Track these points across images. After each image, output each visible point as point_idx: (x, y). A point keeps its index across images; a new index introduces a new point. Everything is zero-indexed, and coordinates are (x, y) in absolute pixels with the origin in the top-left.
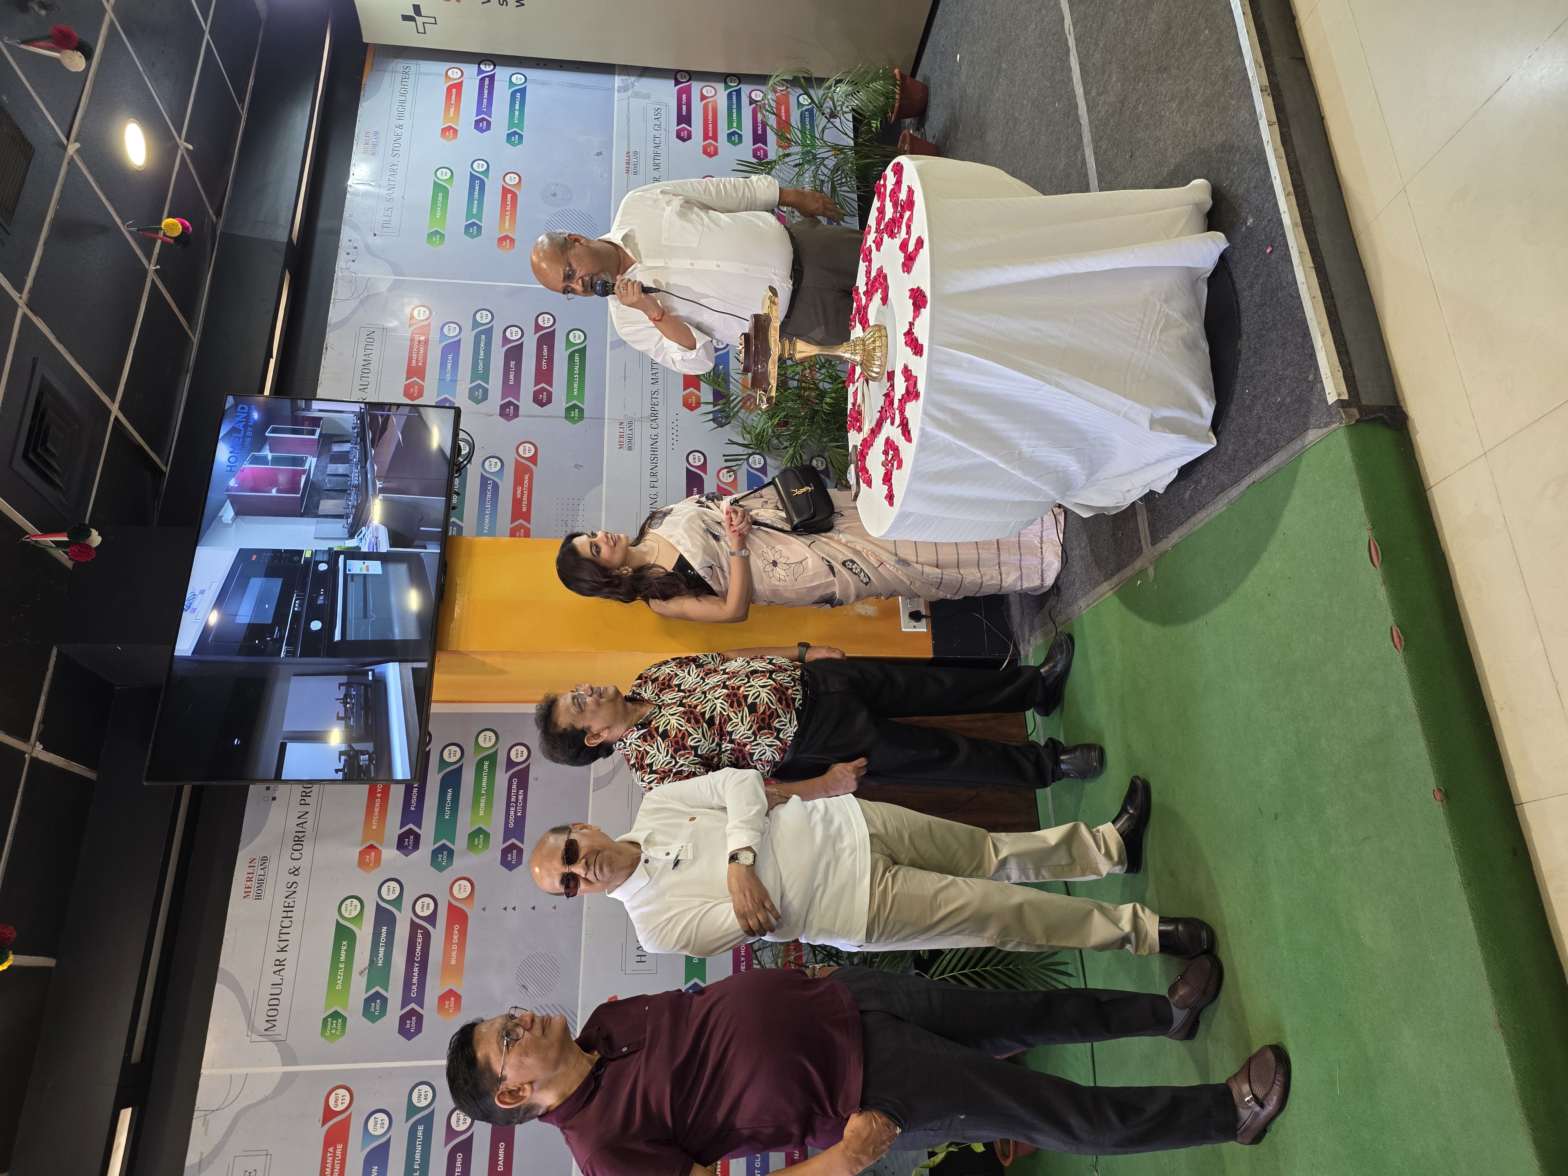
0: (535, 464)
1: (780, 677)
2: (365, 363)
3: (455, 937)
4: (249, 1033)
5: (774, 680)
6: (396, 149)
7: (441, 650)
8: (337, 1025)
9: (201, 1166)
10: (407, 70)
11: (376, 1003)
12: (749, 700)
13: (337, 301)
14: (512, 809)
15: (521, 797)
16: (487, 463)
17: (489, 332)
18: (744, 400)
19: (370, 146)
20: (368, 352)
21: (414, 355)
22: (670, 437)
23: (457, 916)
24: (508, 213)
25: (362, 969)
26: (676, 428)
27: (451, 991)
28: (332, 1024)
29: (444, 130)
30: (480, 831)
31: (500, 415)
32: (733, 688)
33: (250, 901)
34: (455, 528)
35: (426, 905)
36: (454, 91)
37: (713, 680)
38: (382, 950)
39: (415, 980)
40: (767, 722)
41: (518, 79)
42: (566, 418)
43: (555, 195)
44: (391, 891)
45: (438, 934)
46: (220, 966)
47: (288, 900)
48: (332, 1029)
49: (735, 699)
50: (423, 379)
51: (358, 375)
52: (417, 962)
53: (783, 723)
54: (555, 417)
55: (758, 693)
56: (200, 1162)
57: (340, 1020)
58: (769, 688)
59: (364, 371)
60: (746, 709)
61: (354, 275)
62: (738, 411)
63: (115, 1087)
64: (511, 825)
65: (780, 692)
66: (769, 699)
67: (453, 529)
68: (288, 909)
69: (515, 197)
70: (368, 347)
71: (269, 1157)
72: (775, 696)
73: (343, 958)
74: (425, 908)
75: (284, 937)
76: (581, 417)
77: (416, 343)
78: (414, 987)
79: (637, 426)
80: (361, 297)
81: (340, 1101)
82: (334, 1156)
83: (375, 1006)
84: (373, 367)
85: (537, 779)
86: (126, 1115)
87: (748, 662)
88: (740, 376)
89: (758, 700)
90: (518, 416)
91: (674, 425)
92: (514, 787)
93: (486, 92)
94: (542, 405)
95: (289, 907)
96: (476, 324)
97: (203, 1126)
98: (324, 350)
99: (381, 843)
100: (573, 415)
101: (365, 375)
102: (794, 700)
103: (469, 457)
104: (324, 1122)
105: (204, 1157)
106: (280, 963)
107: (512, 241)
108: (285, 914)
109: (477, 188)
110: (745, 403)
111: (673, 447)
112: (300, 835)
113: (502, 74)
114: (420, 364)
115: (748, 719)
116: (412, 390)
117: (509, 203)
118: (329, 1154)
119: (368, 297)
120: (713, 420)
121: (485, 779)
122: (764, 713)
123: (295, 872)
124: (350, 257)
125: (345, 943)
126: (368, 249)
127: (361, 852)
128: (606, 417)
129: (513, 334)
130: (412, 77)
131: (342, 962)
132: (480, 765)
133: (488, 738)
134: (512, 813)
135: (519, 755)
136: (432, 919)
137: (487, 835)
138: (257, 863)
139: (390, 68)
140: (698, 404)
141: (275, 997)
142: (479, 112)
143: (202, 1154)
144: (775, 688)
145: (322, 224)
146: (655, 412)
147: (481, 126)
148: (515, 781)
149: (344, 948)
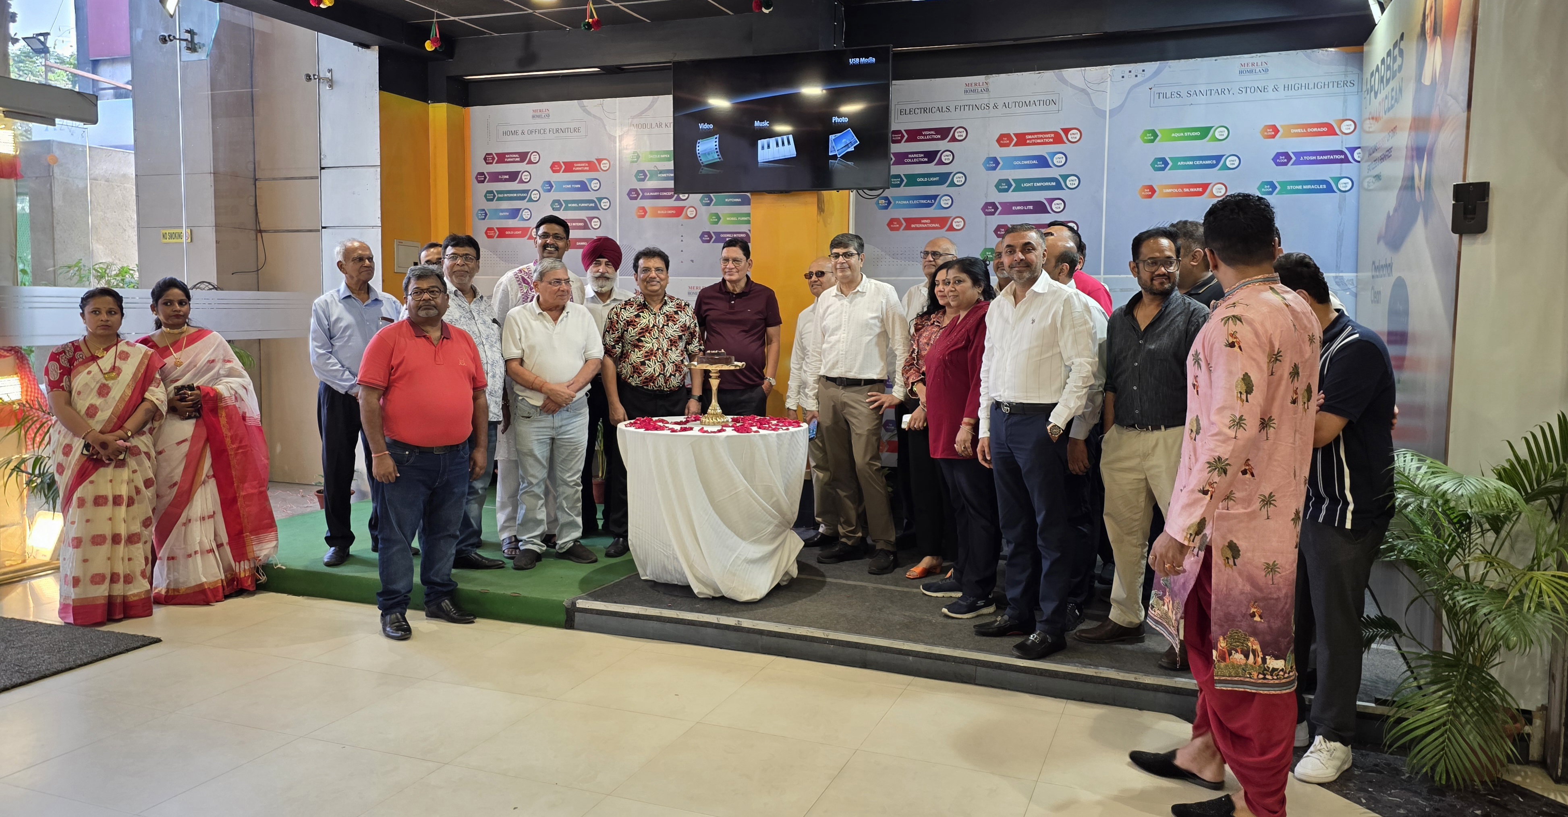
6: (1249, 90)
9: (583, 107)
10: (1349, 84)
11: (642, 176)
13: (1087, 72)
16: (948, 198)
21: (1036, 136)
24: (1180, 190)
27: (648, 212)
29: (1273, 127)
31: (986, 203)
36: (1325, 129)
39: (651, 194)
50: (1015, 145)
59: (1021, 103)
61: (1109, 80)
70: (1042, 102)
78: (648, 194)
80: (1088, 90)
81: (604, 166)
82: (585, 167)
84: (1025, 108)
90: (987, 215)
96: (1065, 177)
97: (598, 104)
101: (1017, 104)
107: (1151, 197)
109: (1207, 162)
114: (1028, 141)
117: (1192, 190)
118: (586, 164)
119: (1088, 94)
124: (1127, 74)
126: (1136, 86)
129: (1057, 206)
137: (717, 223)
139: (1350, 69)
142: (1300, 154)
147: (1281, 158)
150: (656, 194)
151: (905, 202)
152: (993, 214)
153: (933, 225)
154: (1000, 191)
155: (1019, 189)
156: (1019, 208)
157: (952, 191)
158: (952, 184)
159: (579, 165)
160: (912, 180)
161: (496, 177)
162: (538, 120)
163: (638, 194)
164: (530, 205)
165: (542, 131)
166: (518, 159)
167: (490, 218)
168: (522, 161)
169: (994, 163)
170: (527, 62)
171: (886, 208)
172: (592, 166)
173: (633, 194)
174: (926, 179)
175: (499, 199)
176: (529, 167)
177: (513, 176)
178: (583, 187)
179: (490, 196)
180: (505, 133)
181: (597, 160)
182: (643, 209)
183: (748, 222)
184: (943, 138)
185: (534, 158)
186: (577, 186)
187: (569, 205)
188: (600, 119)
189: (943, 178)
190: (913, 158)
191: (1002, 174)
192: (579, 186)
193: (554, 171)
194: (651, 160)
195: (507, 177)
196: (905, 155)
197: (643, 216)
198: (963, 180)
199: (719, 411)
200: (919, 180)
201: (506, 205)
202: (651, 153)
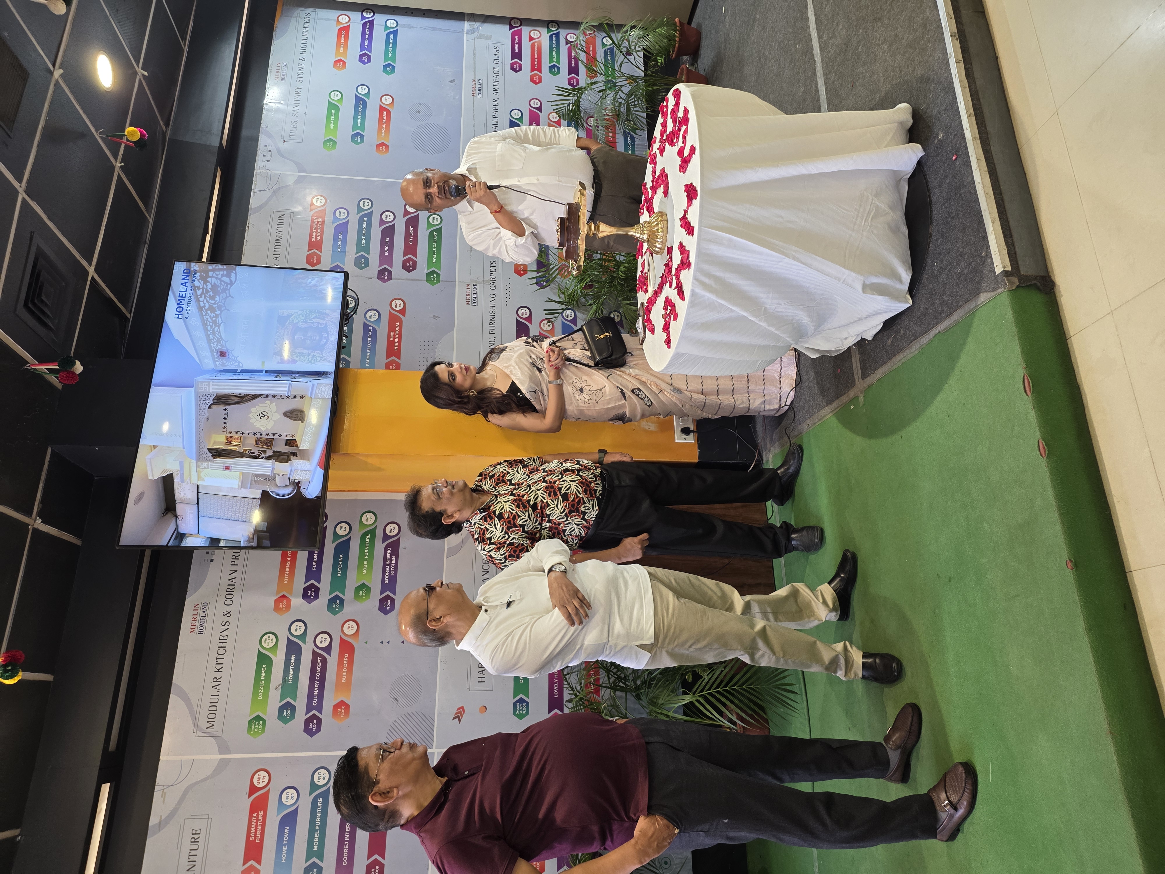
0: (404, 315)
1: (585, 474)
2: (277, 238)
3: (345, 663)
4: (195, 731)
5: (581, 476)
6: (299, 76)
7: (335, 452)
8: (259, 726)
9: (160, 825)
10: (308, 16)
11: (287, 710)
12: (562, 491)
13: (256, 191)
14: (387, 570)
15: (393, 562)
16: (368, 314)
17: (369, 216)
18: (560, 269)
19: (280, 75)
20: (280, 230)
21: (314, 233)
22: (505, 296)
23: (347, 647)
24: (384, 126)
25: (277, 685)
26: (509, 289)
27: (342, 701)
28: (255, 724)
29: (336, 62)
30: (363, 586)
31: (378, 278)
32: (550, 482)
33: (195, 635)
34: (344, 363)
35: (324, 639)
36: (343, 32)
37: (536, 476)
38: (291, 672)
39: (316, 694)
40: (575, 507)
41: (391, 24)
42: (427, 281)
43: (419, 112)
44: (298, 629)
45: (332, 661)
46: (174, 681)
47: (223, 635)
48: (255, 728)
49: (552, 490)
50: (320, 251)
51: (272, 246)
52: (317, 681)
53: (587, 508)
54: (419, 280)
55: (569, 486)
56: (160, 822)
57: (261, 722)
58: (577, 482)
59: (277, 244)
60: (560, 497)
61: (268, 171)
62: (555, 277)
63: (98, 768)
64: (386, 582)
65: (585, 485)
66: (577, 490)
67: (343, 363)
68: (223, 641)
69: (389, 113)
70: (280, 226)
71: (210, 820)
72: (582, 488)
73: (263, 677)
74: (323, 641)
75: (220, 661)
76: (438, 281)
77: (315, 223)
78: (315, 699)
79: (480, 287)
80: (274, 188)
81: (261, 780)
82: (257, 820)
83: (287, 712)
84: (283, 241)
85: (405, 549)
86: (106, 788)
87: (562, 464)
88: (557, 250)
89: (569, 491)
90: (391, 279)
91: (507, 287)
92: (389, 554)
93: (367, 33)
94: (409, 271)
95: (223, 639)
96: (360, 209)
97: (162, 797)
98: (247, 229)
99: (291, 594)
100: (432, 279)
101: (277, 247)
102: (596, 491)
103: (355, 309)
104: (250, 795)
105: (163, 818)
106: (217, 680)
107: (387, 147)
108: (220, 645)
109: (361, 106)
110: (561, 271)
111: (506, 303)
112: (231, 587)
113: (380, 19)
114: (318, 239)
115: (562, 505)
116: (312, 258)
117: (384, 118)
118: (253, 818)
119: (279, 188)
120: (537, 283)
121: (367, 548)
122: (573, 500)
123: (228, 614)
124: (266, 158)
125: (264, 666)
126: (279, 152)
127: (275, 600)
128: (457, 280)
129: (388, 217)
130: (312, 21)
131: (263, 680)
132: (363, 537)
133: (369, 518)
134: (387, 573)
135: (392, 530)
136: (328, 649)
137: (368, 589)
138: (199, 608)
139: (295, 14)
140: (526, 272)
141: (213, 704)
142: (362, 48)
143: (161, 816)
144: (582, 482)
145: (245, 133)
146: (493, 277)
147: (364, 59)
148: (389, 550)
149: (264, 670)
150: (316, 686)
151: (368, 357)
152: (390, 273)
153: (397, 328)
154: (367, 265)
155: (367, 249)
156: (386, 250)
159: (253, 831)
181: (249, 792)
182: (337, 707)
192: (287, 824)
197: (347, 706)
200: (344, 342)
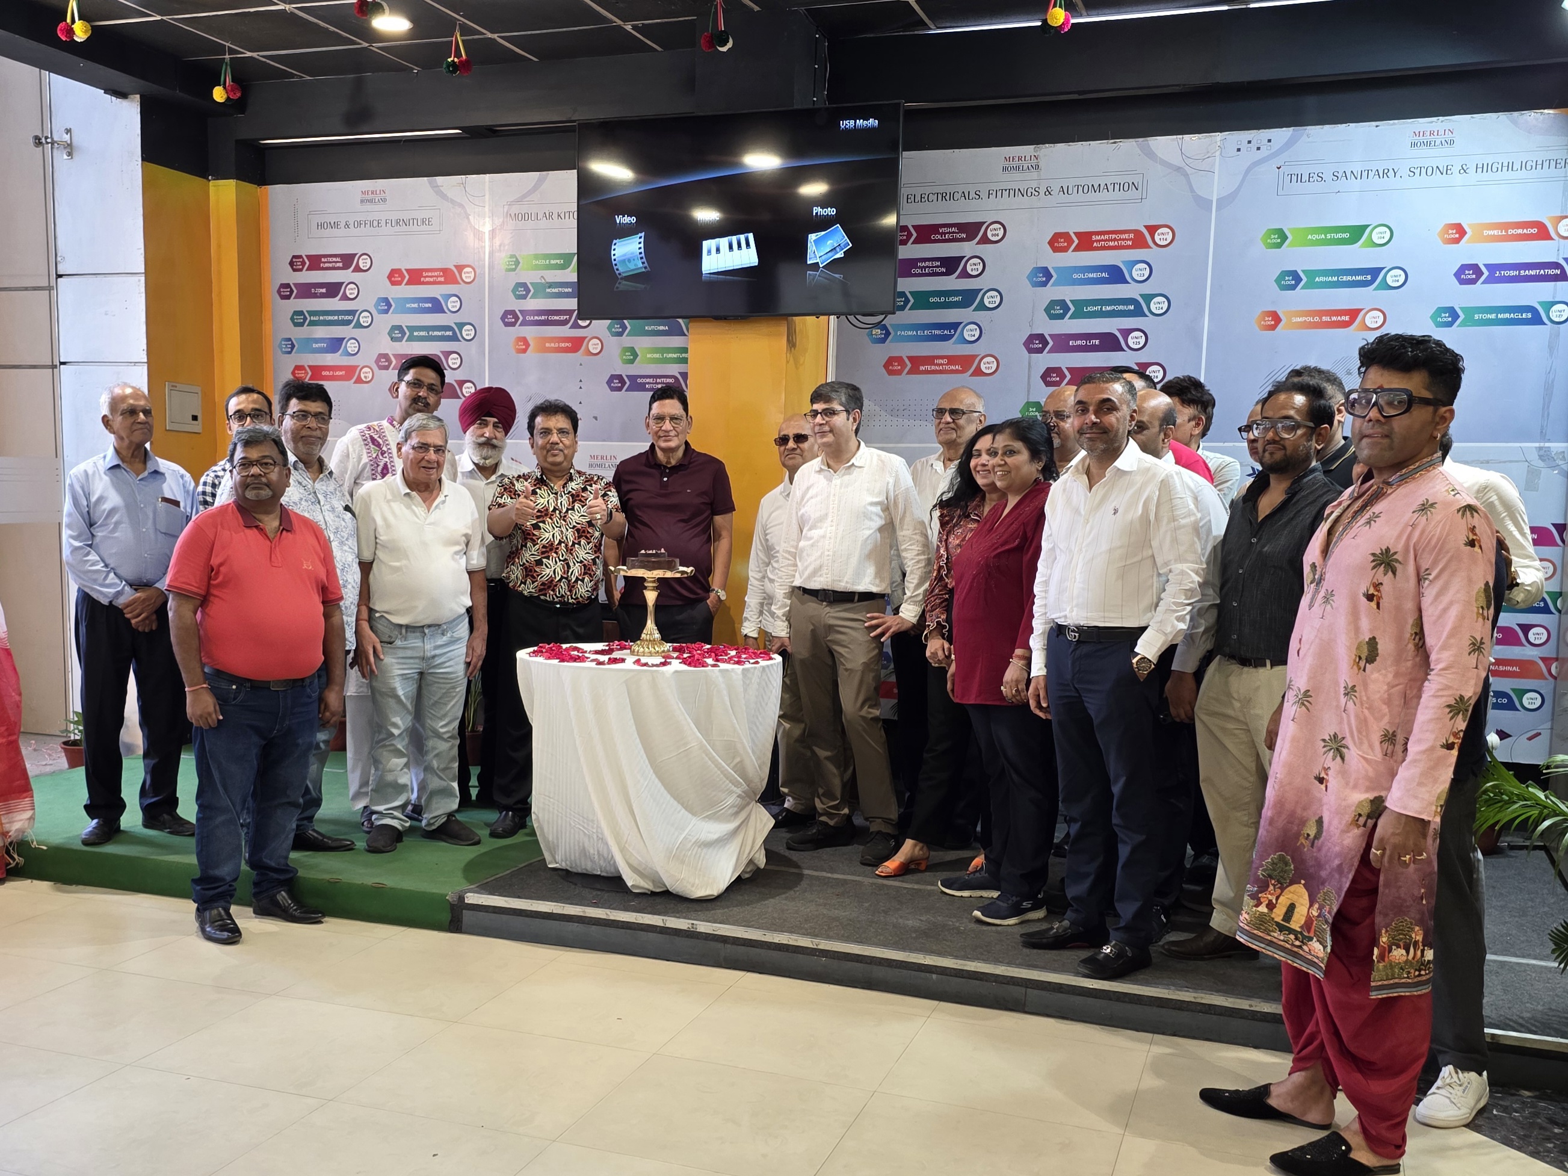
0: (972, 375)
2: (1096, 187)
11: (523, 291)
13: (1180, 142)
16: (974, 326)
17: (1138, 313)
21: (1106, 237)
23: (577, 345)
25: (544, 277)
27: (529, 345)
29: (1458, 227)
30: (636, 355)
31: (1031, 334)
36: (1534, 231)
50: (1075, 250)
53: (529, 586)
54: (1028, 391)
56: (439, 186)
57: (514, 267)
61: (1218, 154)
64: (637, 380)
78: (532, 318)
81: (467, 275)
82: (437, 277)
90: (1032, 352)
93: (1534, 273)
94: (1043, 377)
96: (1149, 298)
97: (458, 184)
98: (1112, 141)
107: (1274, 327)
109: (1359, 278)
114: (1096, 244)
118: (439, 273)
124: (1244, 146)
126: (1257, 164)
129: (1135, 340)
131: (551, 262)
137: (632, 362)
142: (1495, 268)
143: (443, 186)
147: (1467, 272)
150: (543, 318)
151: (910, 333)
152: (1040, 351)
153: (953, 367)
154: (1053, 317)
155: (1079, 314)
156: (1079, 342)
157: (981, 316)
158: (982, 307)
159: (430, 274)
160: (923, 300)
161: (307, 291)
162: (368, 207)
163: (517, 318)
164: (358, 333)
165: (376, 223)
166: (340, 265)
167: (297, 352)
168: (346, 267)
169: (1043, 276)
170: (357, 119)
171: (883, 341)
172: (449, 276)
173: (510, 318)
174: (943, 299)
175: (313, 323)
176: (357, 277)
177: (333, 290)
178: (436, 307)
179: (299, 319)
180: (320, 226)
181: (456, 266)
182: (524, 340)
183: (685, 361)
184: (969, 238)
185: (364, 263)
186: (427, 305)
187: (416, 334)
188: (461, 206)
189: (968, 298)
190: (925, 268)
191: (1055, 292)
192: (430, 305)
193: (393, 283)
194: (537, 268)
195: (324, 290)
196: (913, 263)
197: (524, 351)
198: (998, 300)
199: (657, 636)
200: (932, 300)
201: (321, 332)
202: (537, 257)
